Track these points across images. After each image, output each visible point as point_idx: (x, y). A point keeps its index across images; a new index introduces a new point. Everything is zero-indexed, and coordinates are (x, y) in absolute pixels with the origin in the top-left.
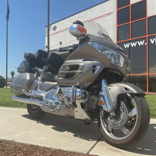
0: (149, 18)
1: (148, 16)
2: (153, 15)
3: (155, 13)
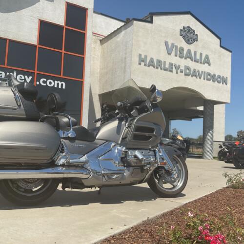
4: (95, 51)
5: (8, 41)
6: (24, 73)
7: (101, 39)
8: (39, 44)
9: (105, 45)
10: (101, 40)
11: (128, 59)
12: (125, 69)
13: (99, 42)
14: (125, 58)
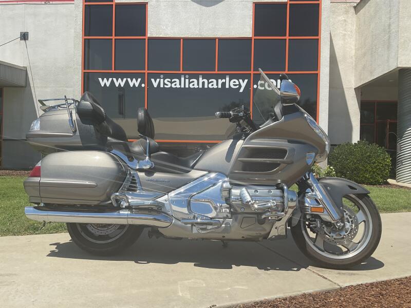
0: (150, 39)
1: (149, 35)
2: (157, 36)
3: (160, 34)
4: (346, 25)
5: (217, 40)
6: (238, 77)
7: (355, 4)
8: (255, 36)
9: (362, 11)
10: (355, 7)
11: (393, 27)
12: (389, 43)
13: (353, 10)
14: (390, 25)
